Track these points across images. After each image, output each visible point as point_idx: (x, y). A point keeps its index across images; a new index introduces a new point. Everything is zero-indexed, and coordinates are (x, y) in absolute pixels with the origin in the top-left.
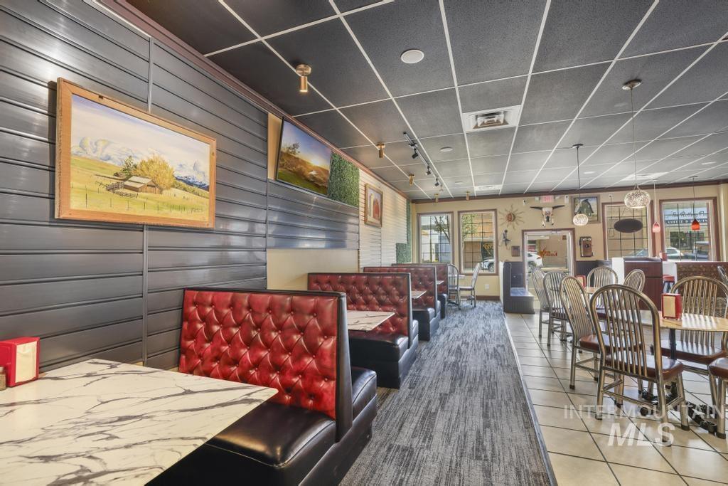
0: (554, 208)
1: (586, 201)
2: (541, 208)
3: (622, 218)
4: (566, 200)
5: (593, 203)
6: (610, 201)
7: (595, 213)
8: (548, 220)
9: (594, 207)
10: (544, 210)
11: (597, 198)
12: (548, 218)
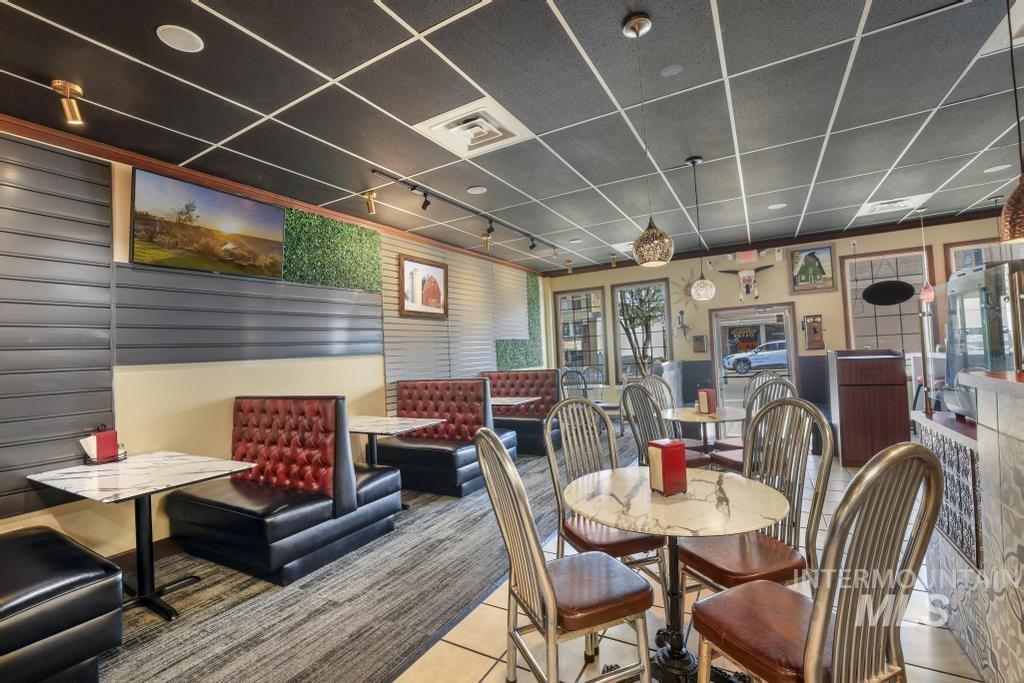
0: (757, 270)
1: (812, 255)
2: (736, 272)
3: (876, 281)
4: (778, 256)
5: (824, 258)
6: (852, 253)
7: (829, 275)
8: (748, 292)
9: (826, 265)
10: (742, 274)
11: (831, 248)
12: (748, 287)
